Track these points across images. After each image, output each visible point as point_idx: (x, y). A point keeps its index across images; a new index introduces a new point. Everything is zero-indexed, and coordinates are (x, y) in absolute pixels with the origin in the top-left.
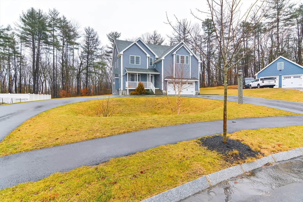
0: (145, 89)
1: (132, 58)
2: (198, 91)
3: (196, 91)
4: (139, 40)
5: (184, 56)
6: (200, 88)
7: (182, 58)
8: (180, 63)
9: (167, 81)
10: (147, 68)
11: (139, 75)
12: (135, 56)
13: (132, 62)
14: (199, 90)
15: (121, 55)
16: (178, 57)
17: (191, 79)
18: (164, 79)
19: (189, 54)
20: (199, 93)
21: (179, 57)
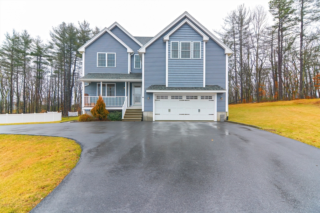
0: (107, 108)
1: (102, 57)
2: (223, 113)
3: (220, 114)
4: (116, 26)
5: (190, 43)
6: (229, 104)
7: (186, 46)
8: (180, 57)
9: (151, 94)
10: (129, 73)
11: (104, 85)
12: (106, 54)
13: (102, 62)
14: (227, 110)
15: (82, 52)
16: (175, 46)
17: (204, 89)
18: (145, 91)
19: (202, 37)
20: (227, 117)
21: (177, 45)
